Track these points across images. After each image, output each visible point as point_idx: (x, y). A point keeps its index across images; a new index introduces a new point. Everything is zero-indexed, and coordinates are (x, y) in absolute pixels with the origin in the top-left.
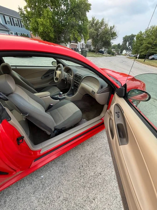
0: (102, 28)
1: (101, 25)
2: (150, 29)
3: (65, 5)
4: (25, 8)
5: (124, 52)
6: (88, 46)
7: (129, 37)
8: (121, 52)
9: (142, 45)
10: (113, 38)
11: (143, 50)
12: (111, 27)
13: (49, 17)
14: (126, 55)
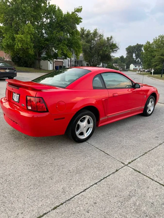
0: (96, 39)
1: (94, 36)
5: (132, 67)
7: (134, 47)
8: (128, 67)
9: (154, 57)
10: (113, 51)
11: (157, 63)
12: (108, 38)
14: (135, 70)
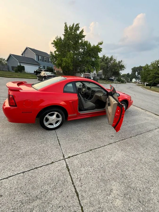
0: (111, 62)
1: (110, 60)
2: (155, 63)
3: (82, 49)
4: (55, 52)
5: (134, 80)
6: (99, 75)
7: (138, 68)
8: (131, 80)
9: (149, 74)
10: (121, 70)
11: (151, 78)
12: (119, 62)
13: (71, 57)
14: (135, 82)
